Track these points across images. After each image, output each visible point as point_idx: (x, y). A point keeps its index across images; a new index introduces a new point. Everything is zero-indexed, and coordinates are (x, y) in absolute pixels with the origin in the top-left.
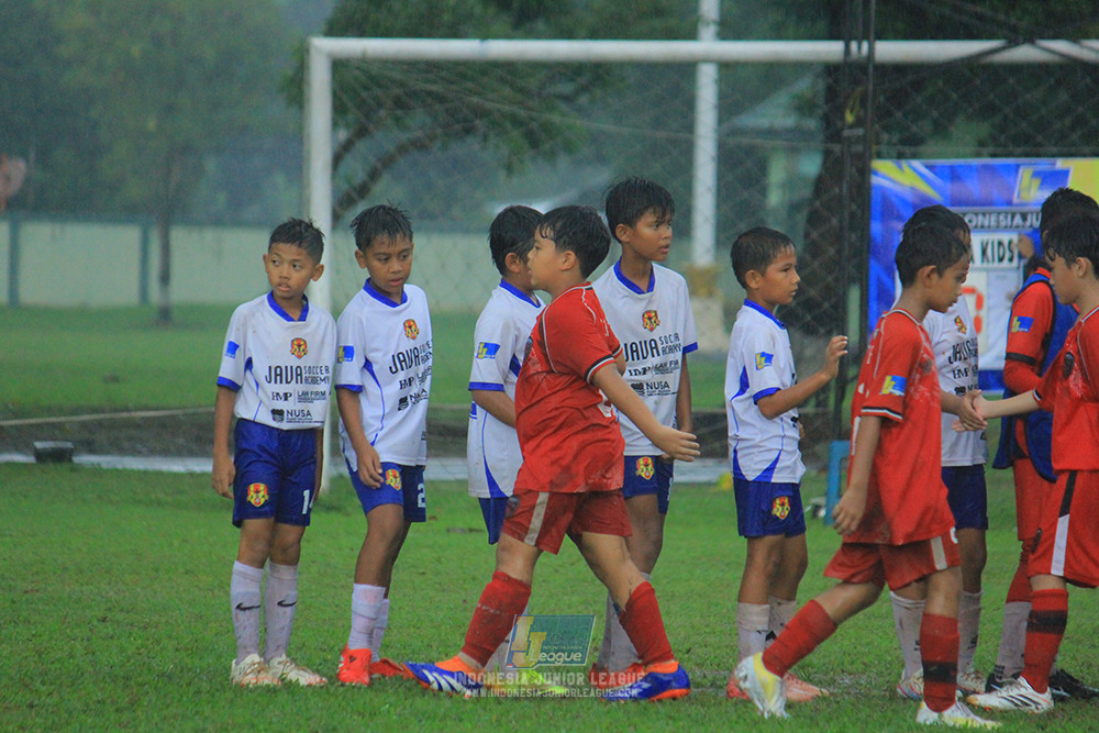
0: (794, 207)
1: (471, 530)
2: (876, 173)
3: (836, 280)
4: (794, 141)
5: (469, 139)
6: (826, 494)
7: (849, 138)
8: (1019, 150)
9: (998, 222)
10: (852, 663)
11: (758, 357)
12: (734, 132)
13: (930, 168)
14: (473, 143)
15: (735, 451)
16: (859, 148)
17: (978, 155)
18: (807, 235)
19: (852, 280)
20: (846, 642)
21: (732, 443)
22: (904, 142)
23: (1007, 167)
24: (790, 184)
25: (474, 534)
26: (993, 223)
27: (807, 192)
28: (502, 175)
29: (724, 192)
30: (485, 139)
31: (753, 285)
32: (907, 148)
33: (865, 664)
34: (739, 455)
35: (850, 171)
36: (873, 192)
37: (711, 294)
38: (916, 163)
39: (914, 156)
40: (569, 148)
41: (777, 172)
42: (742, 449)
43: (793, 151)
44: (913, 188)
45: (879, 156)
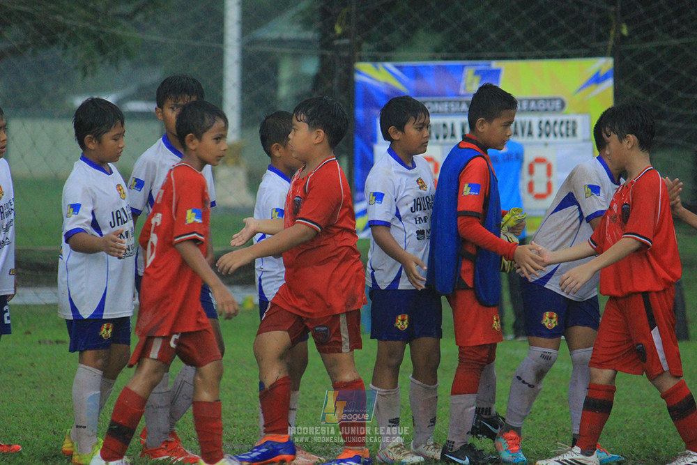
1: (57, 342)
2: (359, 73)
4: (298, 49)
5: (54, 48)
7: (338, 46)
8: (463, 55)
9: (450, 108)
11: (274, 212)
12: (252, 42)
13: (398, 67)
14: (56, 51)
15: (260, 280)
16: (346, 54)
17: (434, 58)
19: (342, 152)
21: (258, 274)
22: (379, 49)
23: (455, 67)
24: (294, 80)
25: (60, 345)
26: (446, 109)
27: (307, 87)
28: (79, 75)
29: (246, 86)
30: (66, 47)
31: (277, 154)
32: (381, 54)
34: (263, 282)
35: (340, 71)
36: (357, 87)
37: (237, 163)
38: (389, 65)
39: (388, 60)
40: (128, 54)
41: (286, 72)
42: (265, 278)
43: (296, 56)
44: (386, 84)
45: (361, 60)
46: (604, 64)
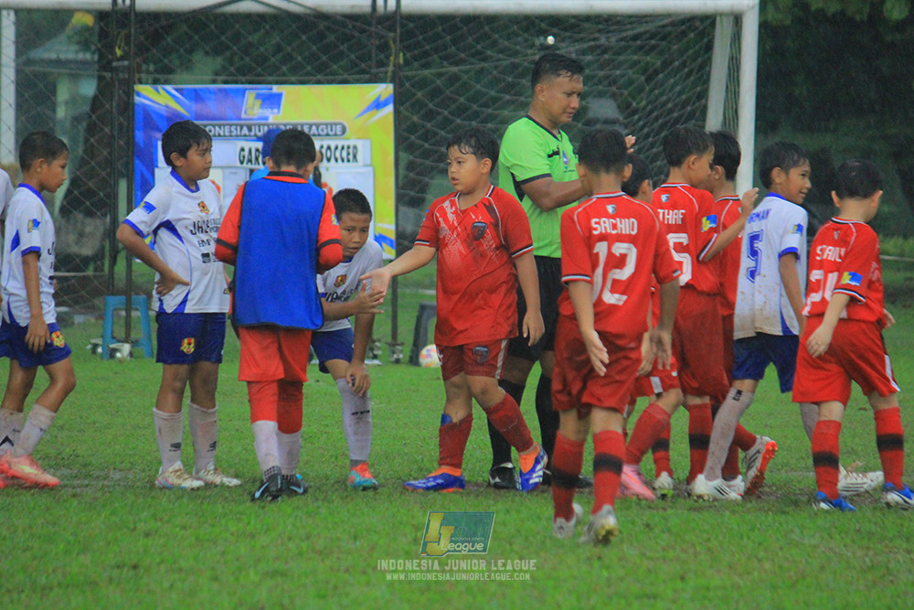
0: (76, 120)
2: (139, 95)
3: (109, 174)
4: (75, 71)
6: (102, 336)
7: (117, 68)
8: (243, 79)
9: (231, 131)
10: (122, 462)
12: (30, 62)
13: (176, 90)
15: (8, 303)
16: (125, 75)
17: (214, 82)
18: (87, 140)
19: (121, 175)
20: (117, 447)
22: (158, 71)
23: (237, 91)
24: (73, 101)
26: (227, 133)
27: (86, 108)
32: (161, 76)
33: (131, 463)
34: (11, 306)
35: (118, 93)
36: (136, 108)
38: (169, 87)
39: (167, 82)
41: (63, 93)
42: (13, 302)
43: (74, 77)
44: (167, 106)
45: (141, 82)
46: (385, 90)
